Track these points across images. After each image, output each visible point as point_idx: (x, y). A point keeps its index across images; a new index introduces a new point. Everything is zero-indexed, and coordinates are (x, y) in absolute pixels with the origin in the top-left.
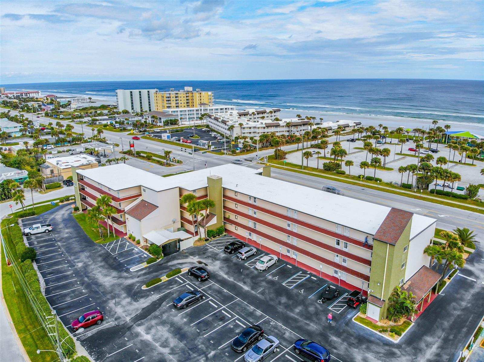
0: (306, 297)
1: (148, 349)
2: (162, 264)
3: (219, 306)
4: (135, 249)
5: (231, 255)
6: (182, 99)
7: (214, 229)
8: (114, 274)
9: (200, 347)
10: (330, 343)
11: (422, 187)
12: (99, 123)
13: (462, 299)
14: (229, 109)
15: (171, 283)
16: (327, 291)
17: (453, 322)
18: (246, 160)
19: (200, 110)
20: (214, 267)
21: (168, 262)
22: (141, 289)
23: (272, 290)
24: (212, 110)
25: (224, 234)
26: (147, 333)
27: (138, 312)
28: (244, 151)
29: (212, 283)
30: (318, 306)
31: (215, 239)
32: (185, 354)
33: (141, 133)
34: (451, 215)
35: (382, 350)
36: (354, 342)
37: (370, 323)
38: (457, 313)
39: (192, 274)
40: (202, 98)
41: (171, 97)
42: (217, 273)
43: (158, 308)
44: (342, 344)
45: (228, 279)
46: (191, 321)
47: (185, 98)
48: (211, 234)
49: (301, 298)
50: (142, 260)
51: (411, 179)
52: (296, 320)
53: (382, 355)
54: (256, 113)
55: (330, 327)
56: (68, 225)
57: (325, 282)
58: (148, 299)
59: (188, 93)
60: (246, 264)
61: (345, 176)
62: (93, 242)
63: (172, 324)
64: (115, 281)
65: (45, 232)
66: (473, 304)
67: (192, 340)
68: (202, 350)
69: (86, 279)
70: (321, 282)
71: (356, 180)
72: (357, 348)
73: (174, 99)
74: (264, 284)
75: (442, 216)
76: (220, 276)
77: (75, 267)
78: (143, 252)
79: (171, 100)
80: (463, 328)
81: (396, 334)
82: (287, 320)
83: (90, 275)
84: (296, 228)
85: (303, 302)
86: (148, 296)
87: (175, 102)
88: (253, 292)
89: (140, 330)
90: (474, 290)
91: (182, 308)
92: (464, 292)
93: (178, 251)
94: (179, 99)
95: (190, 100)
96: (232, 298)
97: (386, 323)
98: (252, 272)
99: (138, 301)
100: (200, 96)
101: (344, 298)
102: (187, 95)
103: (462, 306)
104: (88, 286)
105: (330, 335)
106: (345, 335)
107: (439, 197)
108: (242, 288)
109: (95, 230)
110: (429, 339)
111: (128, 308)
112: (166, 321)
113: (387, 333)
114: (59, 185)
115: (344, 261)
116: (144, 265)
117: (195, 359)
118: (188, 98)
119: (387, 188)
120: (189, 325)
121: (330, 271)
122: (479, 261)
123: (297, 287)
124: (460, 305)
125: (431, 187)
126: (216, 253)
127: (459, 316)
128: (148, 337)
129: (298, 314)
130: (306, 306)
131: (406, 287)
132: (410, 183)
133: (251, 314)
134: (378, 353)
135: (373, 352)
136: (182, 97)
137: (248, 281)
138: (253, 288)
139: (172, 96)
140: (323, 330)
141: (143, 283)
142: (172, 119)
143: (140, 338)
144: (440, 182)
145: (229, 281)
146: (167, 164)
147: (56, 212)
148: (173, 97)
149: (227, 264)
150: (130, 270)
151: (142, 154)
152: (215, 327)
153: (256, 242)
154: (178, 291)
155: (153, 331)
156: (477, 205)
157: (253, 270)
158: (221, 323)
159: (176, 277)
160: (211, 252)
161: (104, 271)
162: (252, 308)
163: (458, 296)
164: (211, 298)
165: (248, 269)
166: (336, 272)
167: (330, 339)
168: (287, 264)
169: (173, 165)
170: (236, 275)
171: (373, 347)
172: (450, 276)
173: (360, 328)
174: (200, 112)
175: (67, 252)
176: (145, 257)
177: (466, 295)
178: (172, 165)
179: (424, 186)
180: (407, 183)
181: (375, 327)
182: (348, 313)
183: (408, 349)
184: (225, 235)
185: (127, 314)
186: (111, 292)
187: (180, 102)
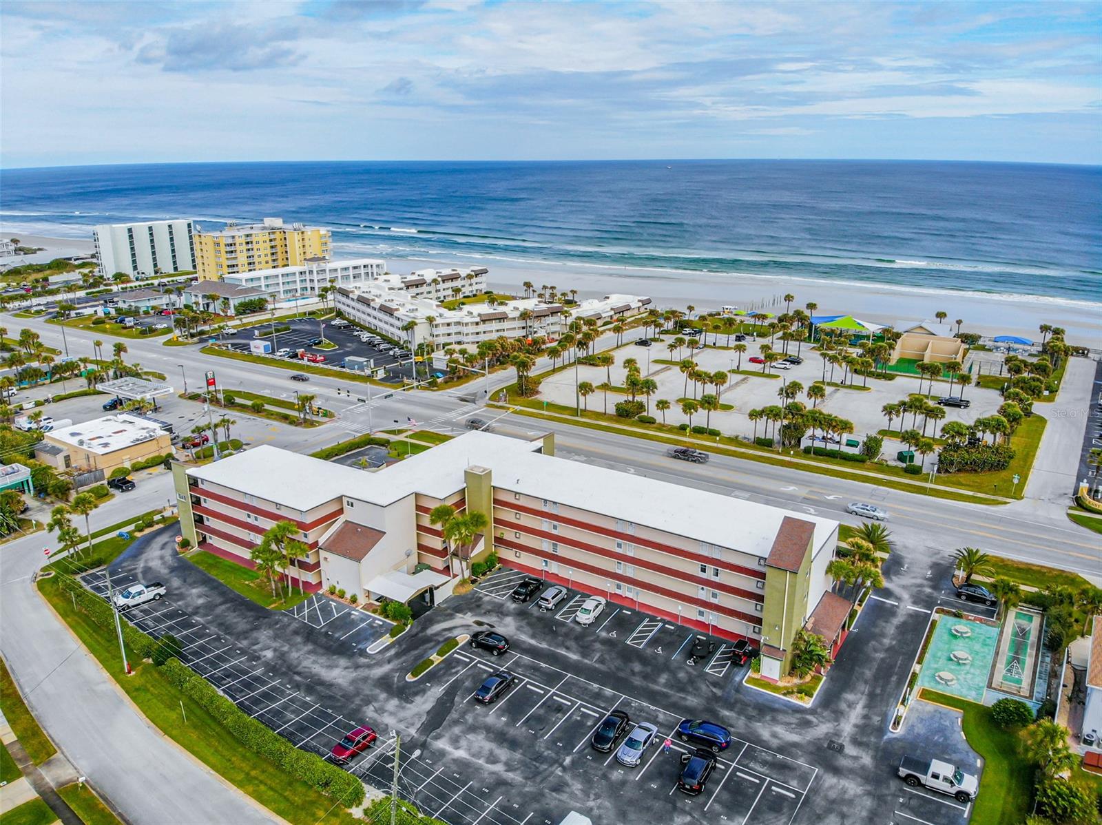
0: (668, 659)
1: (471, 770)
2: (417, 634)
3: (547, 692)
4: (353, 612)
5: (525, 604)
6: (261, 245)
7: (481, 560)
8: (343, 662)
9: (546, 754)
10: (722, 719)
11: (790, 443)
12: (76, 314)
13: (883, 635)
14: (372, 266)
15: (450, 664)
16: (698, 645)
17: (877, 669)
18: (463, 400)
19: (307, 273)
20: (507, 627)
21: (424, 629)
22: (406, 682)
23: (614, 655)
24: (336, 270)
25: (498, 566)
26: (457, 748)
27: (424, 718)
28: (453, 378)
29: (515, 655)
30: (690, 670)
31: (486, 577)
32: (530, 768)
33: (195, 339)
34: (845, 496)
35: (793, 719)
36: (753, 714)
37: (767, 684)
38: (880, 655)
39: (480, 645)
40: (307, 243)
41: (237, 244)
42: (515, 637)
43: (451, 707)
44: (738, 719)
45: (539, 645)
46: (514, 720)
47: (268, 244)
48: (477, 570)
49: (661, 660)
50: (377, 632)
51: (771, 429)
52: (665, 695)
53: (794, 726)
54: (440, 279)
55: (716, 698)
56: (189, 580)
57: (688, 630)
58: (426, 695)
59: (274, 233)
60: (557, 617)
61: (656, 428)
62: (263, 608)
63: (488, 729)
64: (353, 675)
65: (154, 599)
66: (899, 641)
67: (529, 747)
68: (551, 757)
69: (297, 678)
70: (681, 632)
71: (677, 434)
72: (759, 721)
73: (245, 247)
74: (598, 646)
75: (831, 498)
76: (524, 642)
77: (263, 659)
78: (370, 616)
79: (235, 251)
80: (891, 676)
81: (806, 695)
82: (653, 697)
83: (299, 669)
84: (630, 550)
85: (666, 667)
86: (424, 691)
87: (245, 254)
88: (586, 661)
89: (442, 744)
90: (897, 620)
91: (491, 701)
92: (884, 624)
93: (431, 607)
94: (255, 246)
95: (279, 247)
96: (560, 677)
97: (789, 682)
98: (572, 629)
99: (413, 702)
100: (303, 239)
101: (723, 653)
102: (272, 237)
103: (884, 645)
104: (310, 689)
105: (719, 709)
106: (739, 705)
107: (821, 461)
108: (566, 657)
109: (252, 585)
110: (850, 697)
111: (402, 714)
112: (476, 724)
113: (794, 696)
114: (106, 492)
115: (714, 595)
116: (387, 640)
117: (547, 772)
118: (273, 243)
119: (733, 448)
120: (514, 726)
121: (691, 612)
122: (897, 573)
123: (648, 644)
124: (881, 643)
125: (805, 443)
126: (498, 603)
127: (882, 660)
128: (461, 754)
129: (665, 685)
130: (673, 673)
131: (809, 626)
132: (769, 436)
133: (598, 696)
134: (788, 724)
135: (782, 724)
136: (261, 242)
137: (571, 643)
138: (584, 655)
139: (238, 241)
140: (708, 703)
141: (403, 671)
142: (252, 298)
143: (451, 757)
144: (819, 433)
145: (542, 648)
146: (305, 420)
147: (141, 553)
148: (241, 244)
149: (526, 621)
150: (366, 652)
151: (238, 400)
152: (554, 724)
153: (557, 575)
154: (469, 676)
155: (463, 743)
156: (882, 472)
157: (572, 625)
158: (559, 715)
159: (453, 653)
160: (489, 602)
161: (323, 660)
162: (595, 685)
163: (877, 630)
164: (527, 680)
165: (563, 624)
166: (701, 613)
167: (721, 714)
168: (622, 608)
169: (320, 423)
170: (548, 638)
171: (780, 717)
172: (861, 601)
173: (755, 694)
174: (308, 277)
175: (226, 634)
176: (381, 626)
177: (888, 629)
178: (317, 422)
179: (793, 442)
180: (763, 437)
181: (776, 689)
182: (735, 675)
183: (825, 714)
184: (500, 569)
185: (406, 725)
186: (358, 694)
187: (256, 253)
